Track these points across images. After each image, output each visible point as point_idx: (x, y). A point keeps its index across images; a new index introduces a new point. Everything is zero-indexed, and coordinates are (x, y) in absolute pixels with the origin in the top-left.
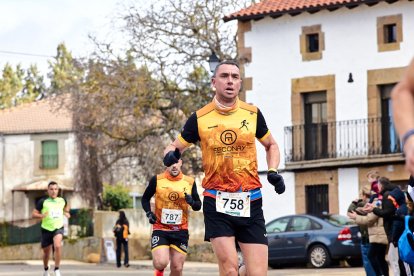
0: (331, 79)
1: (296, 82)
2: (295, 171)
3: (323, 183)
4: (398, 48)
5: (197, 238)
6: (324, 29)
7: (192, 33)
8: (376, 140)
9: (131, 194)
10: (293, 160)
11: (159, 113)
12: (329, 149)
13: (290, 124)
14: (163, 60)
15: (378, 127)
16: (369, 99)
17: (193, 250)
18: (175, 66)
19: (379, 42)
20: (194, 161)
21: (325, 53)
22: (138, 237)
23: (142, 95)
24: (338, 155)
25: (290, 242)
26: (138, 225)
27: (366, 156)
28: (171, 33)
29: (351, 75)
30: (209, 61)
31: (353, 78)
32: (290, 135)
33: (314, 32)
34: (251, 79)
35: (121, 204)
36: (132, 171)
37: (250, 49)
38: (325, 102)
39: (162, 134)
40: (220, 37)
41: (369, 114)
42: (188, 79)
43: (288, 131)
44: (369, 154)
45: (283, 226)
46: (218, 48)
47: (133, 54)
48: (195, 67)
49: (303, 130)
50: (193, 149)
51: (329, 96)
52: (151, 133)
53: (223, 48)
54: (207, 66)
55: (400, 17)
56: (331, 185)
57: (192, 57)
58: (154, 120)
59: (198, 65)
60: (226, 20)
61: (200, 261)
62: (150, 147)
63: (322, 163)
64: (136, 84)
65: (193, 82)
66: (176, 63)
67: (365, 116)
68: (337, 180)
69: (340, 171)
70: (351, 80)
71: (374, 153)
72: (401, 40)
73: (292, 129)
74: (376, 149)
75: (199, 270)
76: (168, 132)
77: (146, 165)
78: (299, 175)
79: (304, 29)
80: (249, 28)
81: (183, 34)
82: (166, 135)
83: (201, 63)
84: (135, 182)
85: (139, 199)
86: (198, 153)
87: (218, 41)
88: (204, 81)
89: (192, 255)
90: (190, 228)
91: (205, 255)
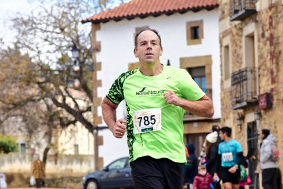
1: (132, 66)
4: (200, 43)
5: (64, 172)
7: (60, 31)
9: (17, 142)
11: (37, 86)
14: (40, 49)
17: (60, 181)
18: (48, 54)
19: (188, 39)
20: (61, 119)
22: (22, 172)
23: (25, 73)
25: (127, 175)
26: (22, 164)
28: (45, 31)
29: (169, 61)
30: (72, 51)
31: (171, 63)
34: (100, 63)
35: (10, 149)
36: (18, 126)
37: (100, 42)
39: (39, 100)
40: (79, 33)
42: (58, 63)
45: (122, 164)
46: (78, 41)
47: (19, 45)
48: (62, 54)
50: (61, 111)
52: (31, 99)
53: (81, 41)
54: (70, 54)
55: (201, 22)
57: (60, 48)
58: (34, 91)
59: (64, 53)
60: (83, 22)
62: (31, 109)
64: (21, 65)
65: (61, 64)
66: (48, 51)
72: (203, 37)
76: (43, 99)
77: (27, 122)
79: (137, 29)
80: (99, 28)
81: (53, 32)
82: (42, 101)
83: (66, 52)
84: (20, 134)
85: (23, 145)
86: (64, 114)
87: (78, 37)
88: (69, 64)
89: (59, 184)
90: (58, 165)
91: (68, 184)
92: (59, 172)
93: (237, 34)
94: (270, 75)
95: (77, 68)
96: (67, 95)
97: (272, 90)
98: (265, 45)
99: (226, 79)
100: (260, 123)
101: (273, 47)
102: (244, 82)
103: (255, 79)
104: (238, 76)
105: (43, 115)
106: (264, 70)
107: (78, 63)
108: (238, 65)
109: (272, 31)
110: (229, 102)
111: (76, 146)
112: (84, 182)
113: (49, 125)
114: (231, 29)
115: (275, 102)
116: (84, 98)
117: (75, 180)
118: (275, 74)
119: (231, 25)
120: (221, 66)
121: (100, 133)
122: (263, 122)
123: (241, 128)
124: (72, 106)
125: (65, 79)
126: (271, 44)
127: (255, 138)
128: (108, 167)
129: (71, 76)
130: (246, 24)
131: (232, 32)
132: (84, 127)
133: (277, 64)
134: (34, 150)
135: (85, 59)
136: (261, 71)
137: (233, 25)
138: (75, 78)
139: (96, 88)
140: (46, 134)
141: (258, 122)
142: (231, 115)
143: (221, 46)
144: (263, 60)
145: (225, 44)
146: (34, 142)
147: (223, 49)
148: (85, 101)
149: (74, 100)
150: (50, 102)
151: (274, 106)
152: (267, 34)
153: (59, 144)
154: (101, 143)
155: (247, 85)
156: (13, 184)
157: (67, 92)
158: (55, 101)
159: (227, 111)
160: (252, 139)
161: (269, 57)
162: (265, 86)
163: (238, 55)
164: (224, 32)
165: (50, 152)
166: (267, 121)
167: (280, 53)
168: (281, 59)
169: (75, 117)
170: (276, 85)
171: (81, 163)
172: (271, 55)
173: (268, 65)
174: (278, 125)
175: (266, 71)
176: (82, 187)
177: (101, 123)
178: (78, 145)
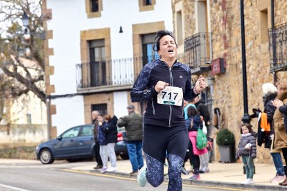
0: (108, 31)
1: (84, 33)
2: (84, 94)
3: (104, 102)
4: (153, 9)
5: (16, 142)
10: (82, 87)
12: (107, 79)
13: (80, 62)
15: (140, 64)
16: (134, 44)
17: (13, 151)
19: (140, 5)
20: (13, 89)
21: (102, 13)
24: (114, 83)
25: (81, 144)
27: (133, 83)
29: (121, 28)
30: (22, 19)
31: (123, 30)
32: (80, 69)
34: (52, 31)
37: (51, 10)
38: (104, 46)
40: (29, 2)
41: (134, 55)
42: (8, 31)
43: (78, 67)
45: (76, 133)
46: (28, 9)
48: (12, 23)
49: (89, 66)
50: (12, 80)
51: (106, 43)
53: (31, 10)
54: (20, 22)
56: (109, 104)
57: (10, 16)
59: (14, 22)
61: (18, 158)
63: (102, 89)
65: (11, 33)
67: (132, 57)
68: (113, 100)
69: (115, 94)
70: (121, 31)
72: (155, 3)
73: (81, 66)
75: (17, 164)
78: (87, 97)
83: (16, 20)
86: (16, 83)
87: (28, 5)
88: (19, 32)
89: (12, 154)
90: (11, 135)
91: (21, 154)
92: (12, 142)
94: (223, 40)
95: (27, 36)
96: (18, 63)
97: (225, 55)
98: (218, 10)
99: (179, 45)
100: (214, 88)
101: (225, 12)
102: (198, 48)
103: (208, 44)
106: (217, 35)
107: (28, 31)
108: (192, 30)
111: (29, 116)
112: (38, 152)
115: (228, 67)
116: (35, 67)
117: (28, 150)
118: (228, 39)
120: (174, 32)
121: (53, 102)
122: (216, 87)
124: (24, 75)
125: (16, 47)
126: (224, 9)
127: (209, 103)
128: (61, 135)
129: (22, 45)
132: (36, 96)
133: (230, 29)
135: (36, 27)
136: (214, 37)
138: (26, 47)
139: (48, 57)
141: (211, 87)
143: (174, 12)
144: (216, 25)
145: (177, 10)
147: (176, 14)
148: (36, 69)
149: (26, 69)
150: (1, 72)
151: (227, 71)
153: (11, 114)
154: (55, 112)
155: (200, 50)
157: (18, 61)
158: (6, 71)
161: (222, 22)
162: (218, 50)
163: (191, 21)
166: (221, 87)
167: (232, 17)
168: (233, 23)
169: (26, 86)
170: (229, 50)
171: (34, 132)
172: (224, 20)
173: (221, 30)
174: (232, 90)
175: (219, 36)
176: (36, 157)
177: (54, 92)
178: (30, 115)
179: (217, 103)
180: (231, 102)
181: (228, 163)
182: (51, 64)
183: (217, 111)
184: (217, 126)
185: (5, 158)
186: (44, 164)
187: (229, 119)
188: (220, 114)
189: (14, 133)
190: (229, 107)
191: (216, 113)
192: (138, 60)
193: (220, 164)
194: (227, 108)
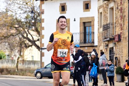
0: (69, 20)
4: (89, 11)
5: (26, 68)
6: (67, 4)
7: (26, 4)
8: (82, 39)
9: (5, 54)
11: (15, 29)
14: (16, 12)
15: (83, 35)
16: (80, 26)
17: (25, 72)
18: (20, 14)
19: (83, 9)
20: (25, 44)
21: (67, 12)
22: (7, 68)
23: (9, 23)
26: (7, 64)
27: (79, 44)
28: (19, 4)
29: (75, 19)
30: (31, 13)
31: (76, 20)
33: (64, 5)
34: (44, 19)
35: (2, 57)
36: (6, 47)
37: (44, 10)
38: (67, 27)
39: (16, 35)
40: (34, 6)
41: (80, 31)
42: (25, 18)
44: (80, 44)
47: (7, 10)
48: (27, 15)
50: (25, 40)
51: (68, 25)
52: (12, 35)
53: (35, 9)
54: (30, 14)
55: (90, 1)
57: (26, 11)
61: (27, 76)
62: (12, 39)
66: (20, 13)
67: (79, 32)
70: (75, 20)
71: (81, 43)
72: (90, 9)
74: (82, 42)
76: (18, 35)
77: (10, 45)
79: (61, 4)
80: (43, 3)
81: (23, 4)
82: (17, 36)
84: (7, 50)
85: (8, 55)
86: (27, 42)
87: (34, 7)
88: (30, 19)
89: (24, 74)
90: (24, 65)
91: (28, 74)
92: (24, 68)
93: (106, 7)
94: (120, 26)
95: (33, 21)
96: (28, 33)
97: (121, 33)
98: (119, 12)
99: (100, 28)
100: (115, 48)
102: (109, 29)
103: (113, 28)
104: (106, 26)
105: (17, 42)
106: (118, 24)
107: (33, 18)
108: (106, 21)
109: (122, 6)
110: (101, 38)
112: (35, 73)
113: (20, 47)
114: (103, 5)
115: (122, 39)
116: (36, 35)
117: (31, 72)
118: (122, 26)
119: (103, 3)
120: (98, 21)
121: (43, 51)
122: (116, 47)
123: (107, 50)
124: (31, 38)
125: (28, 26)
126: (121, 12)
127: (113, 55)
128: (46, 66)
129: (31, 25)
130: (110, 3)
131: (103, 6)
132: (36, 48)
133: (124, 21)
134: (13, 58)
135: (37, 17)
136: (116, 25)
137: (104, 3)
138: (33, 26)
139: (41, 31)
140: (19, 51)
141: (114, 47)
142: (102, 44)
143: (99, 13)
144: (117, 19)
145: (100, 12)
146: (13, 54)
147: (99, 14)
148: (36, 36)
149: (31, 35)
150: (21, 36)
151: (122, 40)
152: (119, 8)
153: (25, 56)
154: (44, 56)
155: (110, 30)
156: (3, 73)
157: (29, 32)
158: (23, 36)
159: (100, 42)
160: (111, 55)
161: (120, 18)
162: (118, 31)
163: (106, 17)
164: (100, 6)
165: (20, 59)
166: (119, 47)
167: (125, 16)
168: (125, 19)
169: (32, 43)
170: (123, 31)
171: (34, 64)
172: (121, 17)
173: (120, 22)
174: (123, 49)
175: (119, 24)
176: (34, 75)
177: (44, 46)
178: (33, 56)
179: (116, 55)
180: (123, 54)
181: (121, 82)
182: (43, 34)
183: (116, 58)
184: (116, 65)
185: (21, 75)
186: (38, 79)
187: (122, 62)
188: (118, 60)
189: (25, 64)
190: (122, 57)
191: (116, 59)
192: (82, 34)
193: (117, 82)
194: (121, 57)
